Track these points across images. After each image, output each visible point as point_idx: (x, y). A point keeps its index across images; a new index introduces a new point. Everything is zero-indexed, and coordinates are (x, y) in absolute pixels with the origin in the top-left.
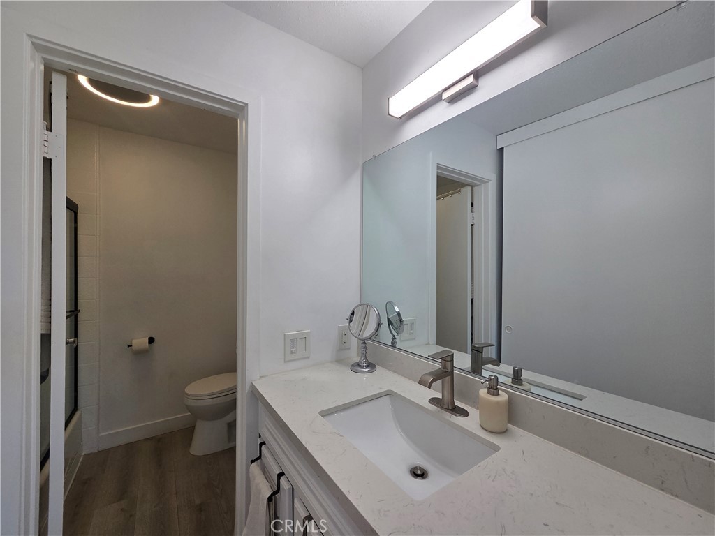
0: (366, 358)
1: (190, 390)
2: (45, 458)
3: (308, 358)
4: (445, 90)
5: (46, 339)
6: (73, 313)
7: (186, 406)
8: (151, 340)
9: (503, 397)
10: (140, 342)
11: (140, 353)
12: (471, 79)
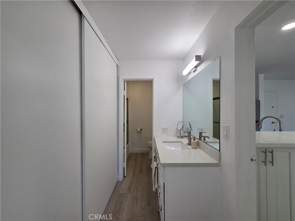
0: (181, 135)
1: (148, 142)
2: (124, 148)
3: (168, 134)
4: (192, 70)
5: (124, 124)
6: (127, 122)
7: (148, 146)
8: (141, 129)
9: (196, 141)
10: (139, 129)
11: (139, 132)
12: (194, 69)
